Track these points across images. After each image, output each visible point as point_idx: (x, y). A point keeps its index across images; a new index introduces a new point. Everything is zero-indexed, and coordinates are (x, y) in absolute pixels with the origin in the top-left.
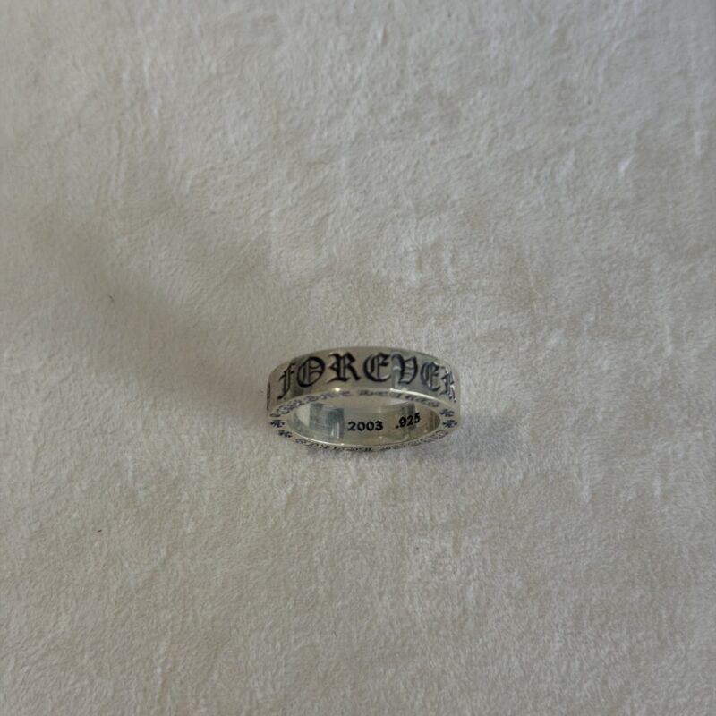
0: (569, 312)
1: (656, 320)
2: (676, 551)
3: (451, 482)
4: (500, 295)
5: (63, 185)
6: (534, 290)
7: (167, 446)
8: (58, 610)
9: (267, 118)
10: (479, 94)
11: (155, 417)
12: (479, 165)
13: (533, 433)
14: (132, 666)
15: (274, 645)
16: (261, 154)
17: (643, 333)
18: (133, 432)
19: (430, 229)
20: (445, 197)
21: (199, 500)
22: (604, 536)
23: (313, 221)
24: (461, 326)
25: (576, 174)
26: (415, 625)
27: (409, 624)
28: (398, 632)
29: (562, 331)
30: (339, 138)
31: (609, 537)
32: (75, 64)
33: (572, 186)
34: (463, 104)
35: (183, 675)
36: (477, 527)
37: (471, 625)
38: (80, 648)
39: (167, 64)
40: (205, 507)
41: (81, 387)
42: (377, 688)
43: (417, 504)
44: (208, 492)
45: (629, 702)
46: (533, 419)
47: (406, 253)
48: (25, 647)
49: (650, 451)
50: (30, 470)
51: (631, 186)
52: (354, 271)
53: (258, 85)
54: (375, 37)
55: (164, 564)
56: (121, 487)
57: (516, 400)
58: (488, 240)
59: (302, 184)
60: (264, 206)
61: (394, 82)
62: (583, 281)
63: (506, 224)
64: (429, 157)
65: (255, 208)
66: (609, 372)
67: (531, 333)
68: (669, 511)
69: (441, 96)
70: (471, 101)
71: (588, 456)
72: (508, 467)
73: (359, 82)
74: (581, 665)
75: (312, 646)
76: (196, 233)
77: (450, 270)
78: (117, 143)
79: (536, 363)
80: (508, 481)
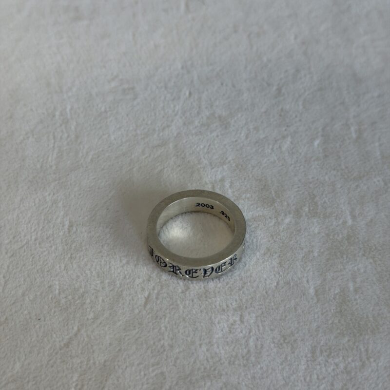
0: (294, 207)
1: (341, 209)
2: (365, 317)
3: (237, 288)
4: (257, 201)
5: (23, 160)
6: (275, 198)
7: (78, 277)
8: (14, 360)
9: (131, 128)
10: (240, 115)
11: (72, 263)
12: (242, 144)
13: (280, 263)
15: (140, 372)
16: (128, 144)
17: (335, 215)
18: (59, 271)
19: (218, 173)
20: (225, 159)
21: (95, 302)
22: (324, 311)
23: (156, 171)
25: (292, 147)
26: (220, 360)
27: (218, 359)
28: (211, 363)
29: (291, 216)
30: (168, 135)
31: (327, 311)
32: (32, 110)
33: (291, 152)
34: (231, 120)
36: (253, 309)
37: (253, 359)
38: (27, 379)
39: (79, 108)
40: (99, 306)
41: (31, 250)
43: (219, 299)
44: (101, 298)
46: (280, 257)
49: (345, 269)
51: (321, 151)
53: (126, 115)
54: (185, 94)
55: (76, 335)
56: (52, 298)
57: (270, 248)
58: (249, 176)
59: (150, 156)
60: (130, 166)
61: (196, 112)
62: (301, 192)
63: (258, 169)
64: (216, 142)
65: (125, 166)
66: (319, 233)
67: (275, 217)
68: (359, 298)
69: (220, 117)
70: (236, 118)
71: (311, 273)
72: (268, 280)
73: (178, 112)
74: (318, 376)
75: (162, 373)
76: (94, 179)
77: (230, 190)
78: (53, 141)
79: (279, 231)
80: (268, 286)
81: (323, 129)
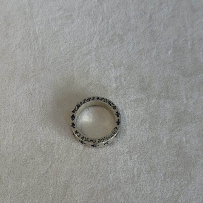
0: (157, 93)
1: (181, 94)
2: (190, 157)
3: (128, 141)
4: (138, 89)
5: (16, 64)
6: (147, 87)
7: (49, 134)
9: (71, 43)
10: (129, 34)
11: (45, 127)
12: (130, 53)
13: (149, 126)
14: (43, 195)
15: (82, 187)
16: (70, 53)
17: (178, 97)
18: (39, 131)
19: (118, 71)
20: (122, 62)
22: (171, 153)
23: (86, 70)
24: (128, 98)
25: (157, 55)
27: (119, 180)
28: (116, 182)
29: (156, 98)
30: (91, 47)
32: (17, 30)
33: (156, 58)
34: (125, 37)
35: (57, 197)
36: (136, 153)
37: (136, 180)
39: (43, 29)
40: (61, 151)
42: (111, 198)
43: (119, 147)
45: (180, 198)
46: (149, 122)
47: (112, 78)
48: (13, 192)
49: (181, 129)
50: (11, 143)
51: (172, 57)
52: (98, 84)
53: (68, 34)
54: (100, 19)
55: (50, 167)
56: (37, 146)
57: (145, 117)
58: (134, 74)
59: (82, 61)
60: (72, 67)
61: (106, 31)
62: (161, 84)
63: (139, 69)
64: (117, 52)
65: (70, 67)
66: (169, 108)
67: (147, 99)
68: (188, 146)
69: (119, 35)
70: (127, 36)
71: (165, 132)
72: (143, 136)
73: (96, 32)
74: (167, 189)
75: (93, 187)
76: (54, 75)
77: (124, 83)
78: (30, 51)
79: (149, 107)
80: (143, 140)
81: (173, 43)
